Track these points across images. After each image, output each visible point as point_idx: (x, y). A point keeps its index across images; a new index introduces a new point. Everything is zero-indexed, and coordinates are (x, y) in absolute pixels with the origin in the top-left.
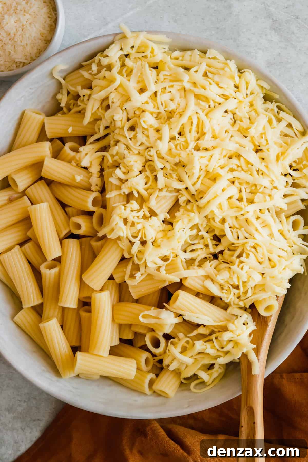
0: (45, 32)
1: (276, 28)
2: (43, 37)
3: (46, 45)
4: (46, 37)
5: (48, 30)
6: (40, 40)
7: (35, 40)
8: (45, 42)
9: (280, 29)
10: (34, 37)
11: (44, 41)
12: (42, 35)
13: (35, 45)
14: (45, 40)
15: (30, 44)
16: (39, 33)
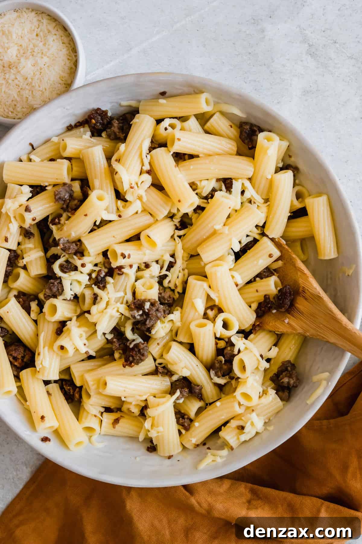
0: (66, 75)
1: (312, 53)
2: (63, 80)
3: (66, 89)
4: (66, 81)
5: (68, 73)
6: (60, 84)
7: (54, 84)
8: (65, 86)
9: (316, 54)
10: (54, 81)
11: (63, 85)
12: (61, 78)
13: (54, 89)
14: (65, 84)
15: (49, 89)
16: (58, 76)
